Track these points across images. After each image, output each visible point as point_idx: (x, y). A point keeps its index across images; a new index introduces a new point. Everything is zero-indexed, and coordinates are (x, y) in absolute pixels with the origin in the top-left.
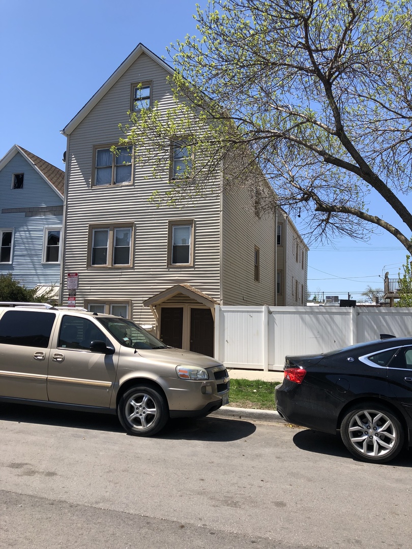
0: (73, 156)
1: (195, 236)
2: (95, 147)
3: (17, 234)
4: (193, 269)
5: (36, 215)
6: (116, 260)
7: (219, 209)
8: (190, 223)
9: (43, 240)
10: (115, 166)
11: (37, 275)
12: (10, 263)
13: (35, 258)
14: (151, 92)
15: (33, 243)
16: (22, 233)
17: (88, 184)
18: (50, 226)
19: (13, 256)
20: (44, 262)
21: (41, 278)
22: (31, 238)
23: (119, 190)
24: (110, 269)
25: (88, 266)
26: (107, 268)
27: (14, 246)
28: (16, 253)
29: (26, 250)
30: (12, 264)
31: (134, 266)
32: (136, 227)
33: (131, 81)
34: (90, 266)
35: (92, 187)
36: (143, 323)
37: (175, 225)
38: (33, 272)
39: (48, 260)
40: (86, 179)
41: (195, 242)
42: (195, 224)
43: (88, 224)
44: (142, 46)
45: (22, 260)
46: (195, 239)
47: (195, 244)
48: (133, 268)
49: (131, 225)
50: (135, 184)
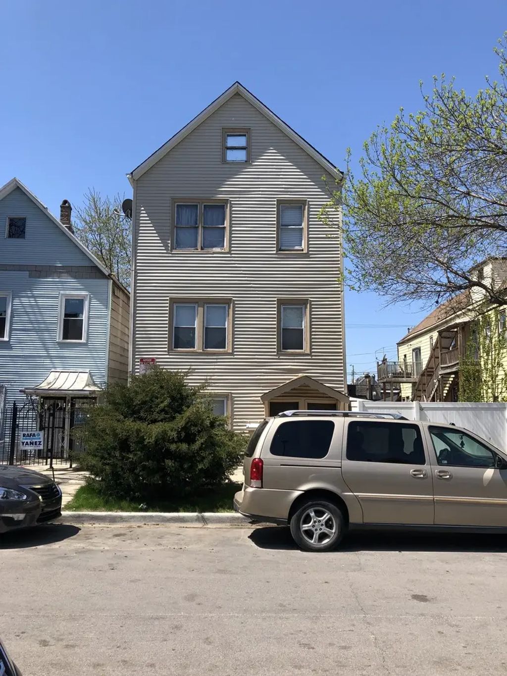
0: (143, 209)
1: (311, 318)
2: (174, 200)
3: (16, 301)
4: (310, 357)
5: (46, 277)
6: (207, 344)
7: (339, 289)
8: (305, 302)
9: (59, 311)
10: (202, 227)
11: (49, 357)
12: (6, 339)
13: (46, 334)
14: (248, 142)
15: (41, 314)
16: (25, 300)
17: (166, 246)
18: (68, 292)
19: (11, 330)
20: (61, 340)
21: (56, 361)
22: (38, 306)
23: (210, 257)
24: (200, 354)
25: (170, 350)
26: (197, 352)
27: (12, 316)
28: (15, 326)
29: (31, 322)
30: (9, 342)
31: (233, 351)
32: (234, 305)
33: (223, 125)
34: (172, 350)
35: (171, 251)
36: (248, 421)
37: (283, 304)
38: (43, 353)
39: (65, 337)
40: (163, 240)
41: (311, 325)
42: (311, 305)
43: (168, 296)
44: (239, 85)
45: (23, 336)
46: (311, 321)
47: (311, 328)
48: (232, 354)
49: (228, 301)
50: (232, 252)
